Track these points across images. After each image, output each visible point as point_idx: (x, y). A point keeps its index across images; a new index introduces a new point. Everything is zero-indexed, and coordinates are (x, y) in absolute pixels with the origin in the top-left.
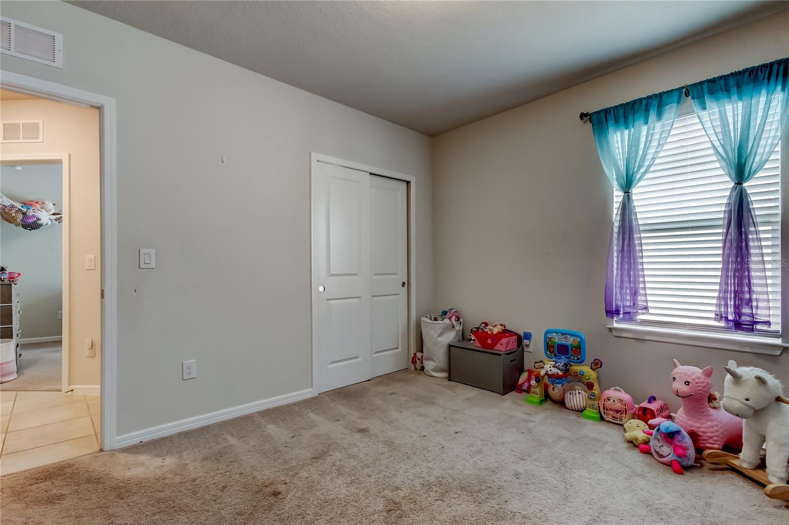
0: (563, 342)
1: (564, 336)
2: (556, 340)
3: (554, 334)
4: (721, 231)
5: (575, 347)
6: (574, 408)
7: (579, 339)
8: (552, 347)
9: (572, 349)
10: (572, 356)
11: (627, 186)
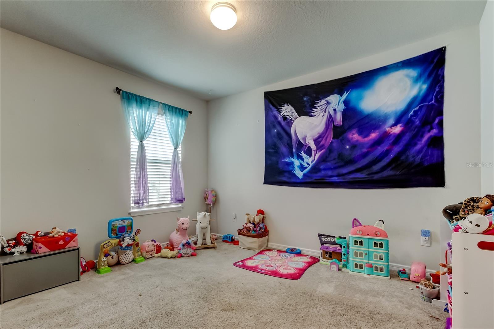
0: (122, 225)
1: (123, 221)
2: (118, 225)
3: (117, 221)
4: (171, 165)
5: (128, 226)
6: (127, 263)
7: (131, 220)
8: (115, 230)
9: (127, 228)
10: (127, 231)
11: (141, 139)
